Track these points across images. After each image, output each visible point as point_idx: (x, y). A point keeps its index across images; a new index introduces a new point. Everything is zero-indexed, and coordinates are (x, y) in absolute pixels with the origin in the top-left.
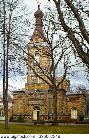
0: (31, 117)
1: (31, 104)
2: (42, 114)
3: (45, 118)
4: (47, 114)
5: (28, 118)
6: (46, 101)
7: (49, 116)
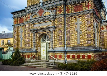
0: (34, 54)
1: (34, 30)
2: (52, 48)
3: (58, 57)
4: (62, 49)
5: (30, 56)
6: (60, 21)
7: (65, 52)
